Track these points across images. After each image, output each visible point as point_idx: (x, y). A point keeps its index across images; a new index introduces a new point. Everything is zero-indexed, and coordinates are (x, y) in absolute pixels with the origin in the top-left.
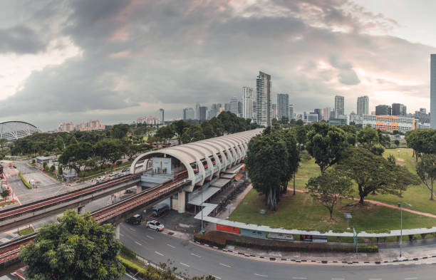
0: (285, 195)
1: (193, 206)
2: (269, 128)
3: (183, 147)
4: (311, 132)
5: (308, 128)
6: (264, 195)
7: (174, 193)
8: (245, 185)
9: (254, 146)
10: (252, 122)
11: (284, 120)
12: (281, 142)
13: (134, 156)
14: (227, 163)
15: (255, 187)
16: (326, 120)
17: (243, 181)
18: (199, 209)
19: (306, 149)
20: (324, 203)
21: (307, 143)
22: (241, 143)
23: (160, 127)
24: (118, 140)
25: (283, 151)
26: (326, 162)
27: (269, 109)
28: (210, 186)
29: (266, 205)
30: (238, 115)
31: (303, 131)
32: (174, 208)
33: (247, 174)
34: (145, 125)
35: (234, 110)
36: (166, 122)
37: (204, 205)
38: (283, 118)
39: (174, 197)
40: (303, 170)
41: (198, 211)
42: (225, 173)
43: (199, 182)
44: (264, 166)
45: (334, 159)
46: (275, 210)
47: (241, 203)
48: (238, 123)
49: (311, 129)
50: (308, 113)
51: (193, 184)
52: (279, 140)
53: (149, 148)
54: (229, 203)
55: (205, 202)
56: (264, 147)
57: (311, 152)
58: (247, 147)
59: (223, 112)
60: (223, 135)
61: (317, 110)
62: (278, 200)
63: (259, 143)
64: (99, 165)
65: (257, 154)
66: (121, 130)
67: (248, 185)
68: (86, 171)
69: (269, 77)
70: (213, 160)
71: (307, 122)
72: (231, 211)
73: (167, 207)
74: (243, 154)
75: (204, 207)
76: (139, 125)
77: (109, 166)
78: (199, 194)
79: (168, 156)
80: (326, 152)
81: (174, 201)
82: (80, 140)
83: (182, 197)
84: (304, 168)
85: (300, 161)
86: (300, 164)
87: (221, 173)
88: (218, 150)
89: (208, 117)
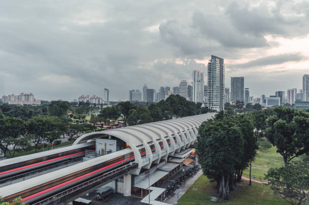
0: (238, 184)
1: (140, 189)
2: (222, 112)
3: (130, 129)
4: (272, 117)
5: (268, 112)
6: (216, 182)
7: (119, 176)
8: (194, 170)
9: (204, 130)
10: (203, 106)
11: (239, 105)
12: (236, 127)
13: (76, 136)
14: (176, 147)
15: (206, 173)
16: (291, 103)
17: (192, 166)
18: (146, 192)
19: (266, 136)
20: (288, 199)
21: (267, 129)
22: (190, 128)
23: (105, 107)
24: (57, 117)
25: (237, 138)
26: (292, 152)
27: (222, 93)
28: (158, 170)
29: (218, 192)
30: (188, 99)
31: (262, 116)
32: (119, 191)
33: (197, 159)
34: (88, 103)
35: (183, 94)
36: (111, 103)
37: (151, 188)
38: (238, 102)
39: (119, 180)
40: (261, 159)
41: (145, 195)
42: (174, 158)
43: (146, 165)
44: (216, 152)
45: (302, 148)
46: (227, 199)
47: (190, 188)
48: (188, 107)
49: (271, 113)
50: (267, 96)
51: (140, 166)
52: (233, 126)
53: (92, 128)
54: (178, 188)
55: (153, 186)
56: (216, 133)
57: (271, 140)
58: (197, 132)
59: (172, 95)
60: (171, 118)
61: (279, 92)
62: (231, 189)
63: (211, 128)
64: (33, 145)
65: (208, 140)
66: (60, 107)
67: (198, 170)
68: (14, 150)
69: (221, 61)
70: (161, 144)
71: (267, 106)
72: (180, 197)
73: (111, 190)
74: (193, 138)
75: (151, 191)
76: (81, 103)
77: (45, 146)
78: (146, 177)
79: (113, 138)
80: (290, 140)
81: (119, 184)
82: (8, 115)
83: (128, 180)
84: (262, 157)
85: (257, 148)
86: (258, 152)
87: (169, 157)
88: (167, 133)
89: (156, 100)
